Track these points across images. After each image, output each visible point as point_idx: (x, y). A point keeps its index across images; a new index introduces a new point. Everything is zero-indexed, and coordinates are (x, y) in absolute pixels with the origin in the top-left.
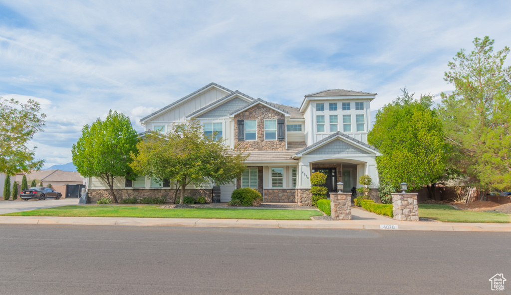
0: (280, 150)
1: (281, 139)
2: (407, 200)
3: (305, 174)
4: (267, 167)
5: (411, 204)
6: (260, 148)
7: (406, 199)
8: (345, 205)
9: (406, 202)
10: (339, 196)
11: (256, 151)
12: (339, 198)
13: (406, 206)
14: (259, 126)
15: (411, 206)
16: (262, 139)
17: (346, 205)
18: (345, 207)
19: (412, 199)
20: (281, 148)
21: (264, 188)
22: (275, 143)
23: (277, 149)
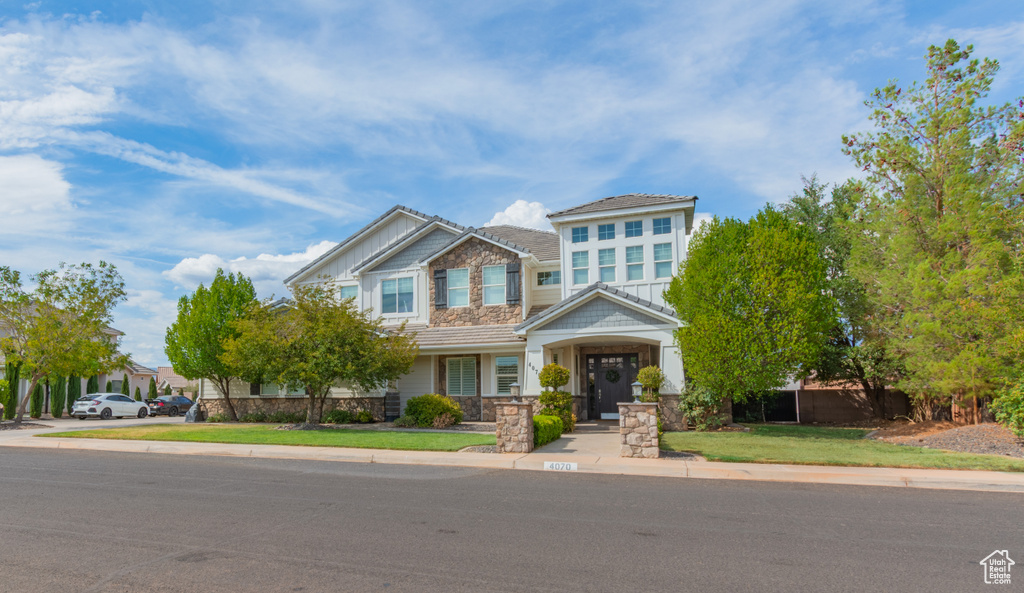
0: (512, 323)
1: (513, 302)
2: (635, 417)
3: (533, 368)
4: (488, 356)
5: (644, 424)
6: (475, 321)
7: (633, 414)
8: (516, 424)
9: (633, 420)
10: (506, 408)
11: (469, 326)
12: (506, 412)
13: (634, 428)
14: (473, 279)
15: (643, 429)
16: (478, 303)
17: (519, 426)
18: (516, 428)
19: (646, 414)
20: (513, 320)
21: (483, 395)
22: (503, 310)
23: (505, 320)
